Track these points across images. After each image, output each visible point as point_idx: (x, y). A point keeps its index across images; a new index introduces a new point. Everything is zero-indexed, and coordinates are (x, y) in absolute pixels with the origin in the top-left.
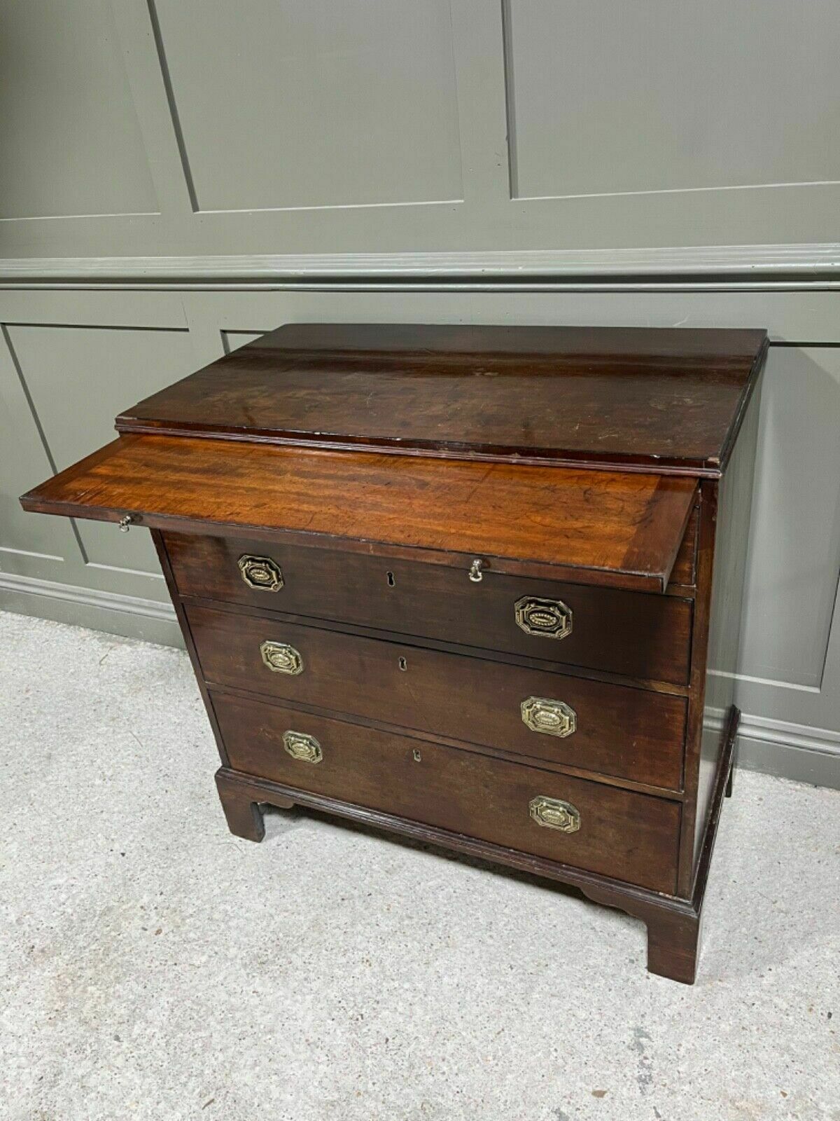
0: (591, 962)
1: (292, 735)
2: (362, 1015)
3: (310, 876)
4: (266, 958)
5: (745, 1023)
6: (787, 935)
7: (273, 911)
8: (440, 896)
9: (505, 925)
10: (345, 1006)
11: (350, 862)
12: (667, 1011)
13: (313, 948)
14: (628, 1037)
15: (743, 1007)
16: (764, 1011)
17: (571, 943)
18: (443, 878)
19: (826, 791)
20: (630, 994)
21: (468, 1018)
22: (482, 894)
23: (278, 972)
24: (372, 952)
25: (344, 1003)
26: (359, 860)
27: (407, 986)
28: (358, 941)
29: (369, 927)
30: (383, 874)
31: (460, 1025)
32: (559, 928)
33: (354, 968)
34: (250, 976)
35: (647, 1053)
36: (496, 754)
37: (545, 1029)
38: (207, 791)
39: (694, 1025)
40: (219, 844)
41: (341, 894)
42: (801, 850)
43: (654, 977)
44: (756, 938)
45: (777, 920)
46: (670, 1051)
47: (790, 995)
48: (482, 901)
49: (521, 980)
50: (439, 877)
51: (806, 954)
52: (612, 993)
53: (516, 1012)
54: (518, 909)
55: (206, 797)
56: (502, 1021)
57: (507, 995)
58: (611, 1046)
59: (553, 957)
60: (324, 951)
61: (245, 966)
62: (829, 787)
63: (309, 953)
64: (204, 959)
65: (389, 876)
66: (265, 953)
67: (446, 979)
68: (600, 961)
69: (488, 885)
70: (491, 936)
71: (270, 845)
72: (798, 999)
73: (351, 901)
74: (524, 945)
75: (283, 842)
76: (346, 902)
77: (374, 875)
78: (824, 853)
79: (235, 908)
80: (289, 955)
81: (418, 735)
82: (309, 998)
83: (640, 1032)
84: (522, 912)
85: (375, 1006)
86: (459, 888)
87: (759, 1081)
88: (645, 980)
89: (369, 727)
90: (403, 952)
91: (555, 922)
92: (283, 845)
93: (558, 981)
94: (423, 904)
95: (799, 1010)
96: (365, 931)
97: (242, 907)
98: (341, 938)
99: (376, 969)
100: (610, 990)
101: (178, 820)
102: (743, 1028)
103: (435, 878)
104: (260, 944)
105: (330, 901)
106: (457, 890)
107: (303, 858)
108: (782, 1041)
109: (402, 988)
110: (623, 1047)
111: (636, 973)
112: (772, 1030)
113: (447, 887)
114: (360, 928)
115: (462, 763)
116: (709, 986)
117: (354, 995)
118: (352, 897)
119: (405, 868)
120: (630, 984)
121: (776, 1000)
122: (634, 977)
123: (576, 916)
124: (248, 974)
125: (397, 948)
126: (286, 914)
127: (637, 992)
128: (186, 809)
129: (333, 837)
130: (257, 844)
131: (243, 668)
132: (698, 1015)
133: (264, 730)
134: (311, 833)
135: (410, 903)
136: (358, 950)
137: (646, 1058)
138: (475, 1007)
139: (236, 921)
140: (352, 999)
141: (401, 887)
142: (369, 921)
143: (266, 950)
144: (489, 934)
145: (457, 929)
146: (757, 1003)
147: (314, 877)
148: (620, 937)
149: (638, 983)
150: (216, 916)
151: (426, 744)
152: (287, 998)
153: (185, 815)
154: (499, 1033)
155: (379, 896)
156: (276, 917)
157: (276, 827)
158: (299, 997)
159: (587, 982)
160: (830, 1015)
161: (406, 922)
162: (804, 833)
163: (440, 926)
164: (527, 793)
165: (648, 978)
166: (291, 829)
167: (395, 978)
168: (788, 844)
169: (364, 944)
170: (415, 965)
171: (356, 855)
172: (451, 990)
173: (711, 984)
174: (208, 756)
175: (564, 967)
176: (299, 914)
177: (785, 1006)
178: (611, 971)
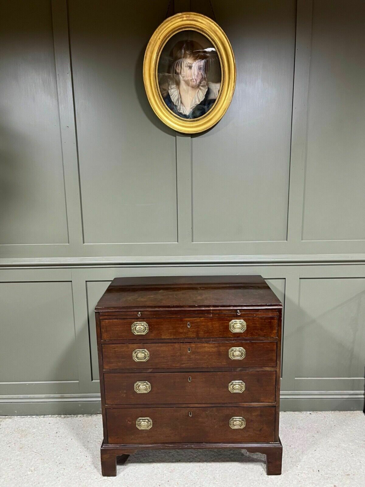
0: (250, 478)
1: (141, 419)
3: (142, 482)
5: (300, 480)
6: (298, 454)
8: (193, 474)
9: (219, 476)
11: (155, 473)
12: (278, 484)
15: (297, 476)
16: (302, 475)
17: (241, 475)
19: (288, 413)
20: (266, 483)
22: (206, 469)
26: (158, 471)
30: (170, 474)
32: (236, 472)
36: (219, 405)
38: (82, 464)
39: (287, 485)
40: (99, 481)
41: (158, 484)
42: (290, 430)
43: (270, 476)
44: (291, 457)
45: (294, 451)
47: (307, 469)
48: (208, 472)
50: (190, 468)
51: (305, 457)
54: (220, 470)
55: (83, 467)
59: (239, 481)
62: (288, 411)
65: (171, 473)
68: (253, 477)
69: (207, 466)
71: (121, 476)
72: (309, 469)
74: (228, 480)
75: (125, 473)
76: (161, 486)
77: (166, 475)
78: (296, 430)
81: (192, 406)
84: (222, 471)
86: (198, 470)
88: (267, 478)
89: (173, 407)
91: (234, 471)
92: (126, 475)
94: (189, 478)
95: (311, 472)
100: (260, 484)
101: (76, 478)
102: (300, 481)
103: (188, 470)
107: (136, 476)
108: (311, 481)
111: (264, 477)
112: (307, 480)
113: (194, 471)
115: (207, 412)
116: (285, 474)
118: (162, 484)
119: (176, 469)
120: (264, 480)
121: (304, 472)
122: (264, 478)
127: (267, 482)
128: (77, 473)
129: (144, 467)
130: (115, 477)
131: (125, 395)
132: (286, 482)
133: (128, 421)
134: (135, 467)
135: (184, 479)
141: (178, 476)
144: (215, 480)
145: (204, 482)
146: (299, 474)
147: (144, 482)
148: (255, 469)
149: (266, 480)
151: (194, 409)
153: (78, 475)
155: (172, 481)
157: (119, 469)
159: (252, 484)
160: (319, 471)
161: (186, 486)
162: (288, 425)
163: (198, 483)
164: (228, 418)
165: (268, 477)
166: (126, 469)
168: (286, 430)
171: (156, 470)
173: (285, 473)
174: (75, 452)
175: (243, 482)
177: (307, 472)
178: (257, 479)
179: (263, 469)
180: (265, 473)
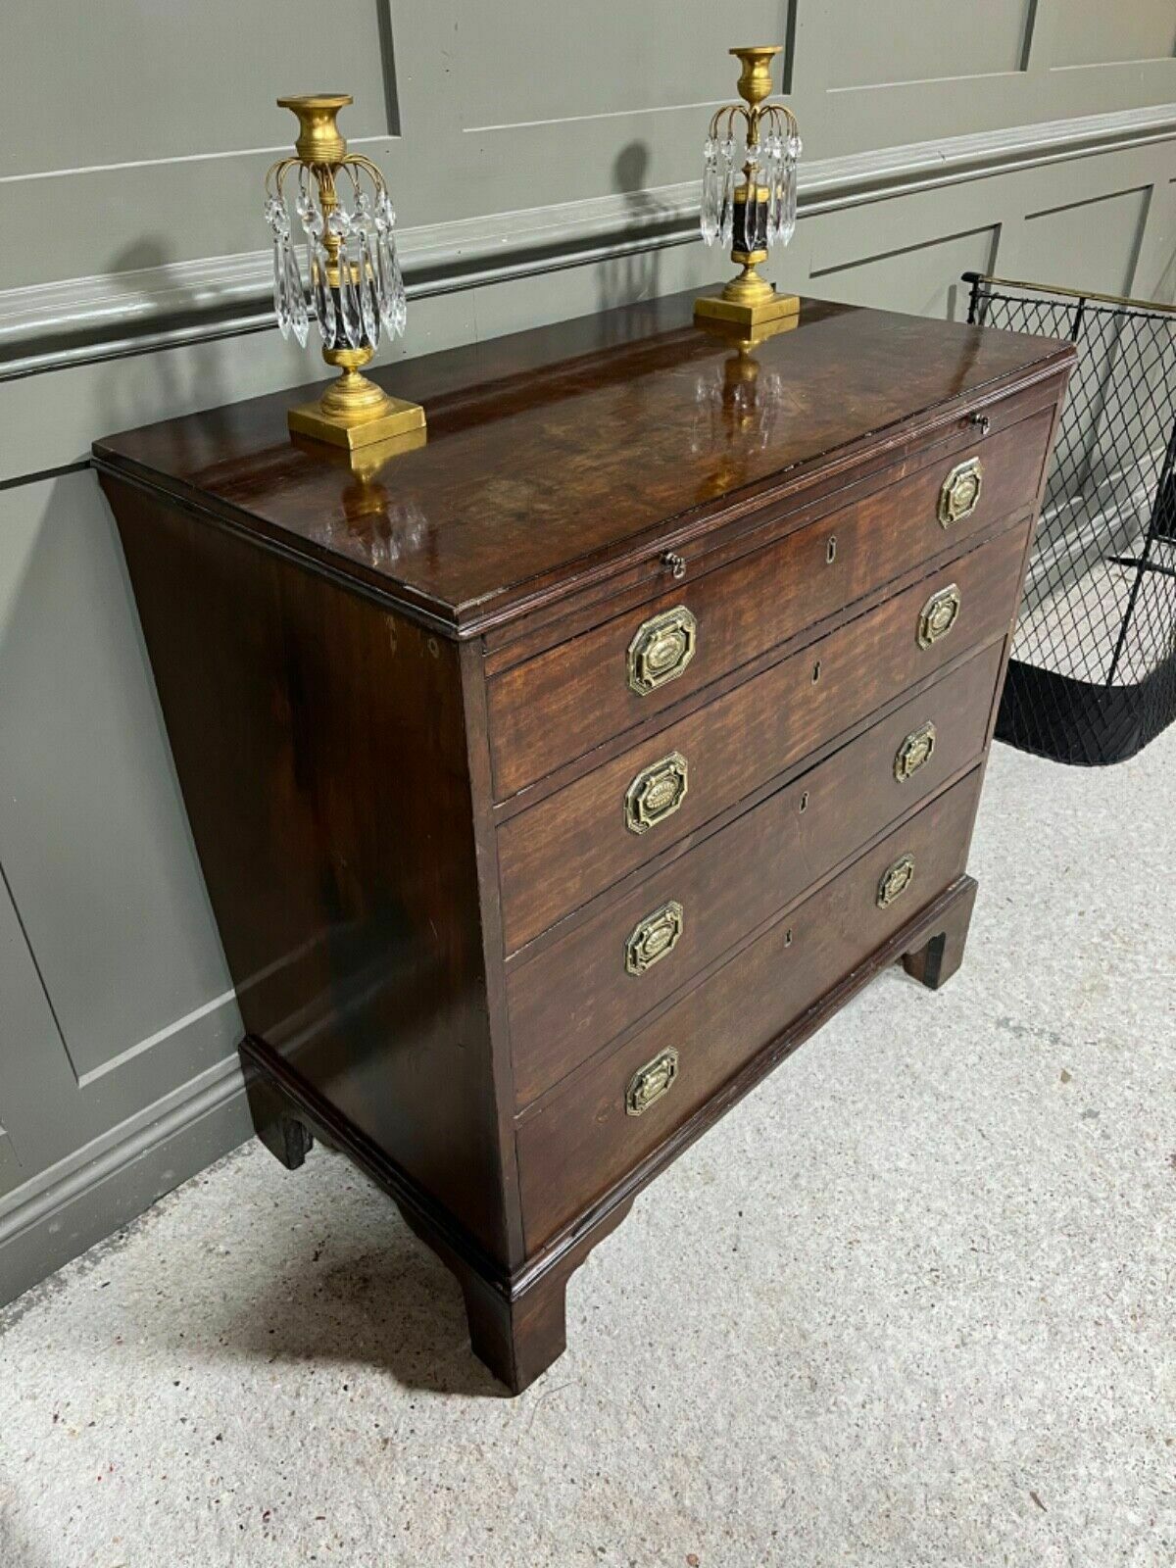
0: (913, 1030)
2: (932, 1270)
3: (671, 1285)
4: (806, 1381)
5: (1006, 951)
7: (719, 1354)
8: (774, 1134)
9: (841, 1085)
10: (914, 1286)
12: (982, 996)
13: (808, 1307)
14: (1008, 1035)
15: (989, 945)
17: (884, 1036)
18: (745, 1122)
20: (957, 1013)
21: (958, 1157)
23: (837, 1365)
24: (838, 1234)
25: (910, 1288)
27: (900, 1208)
28: (814, 1246)
29: (795, 1229)
30: (709, 1189)
31: (969, 1168)
32: (861, 1038)
33: (858, 1262)
34: (833, 1408)
35: (1026, 1025)
36: (863, 852)
37: (986, 1094)
39: (1002, 983)
40: (530, 1424)
41: (723, 1249)
43: (942, 989)
46: (1027, 1010)
49: (920, 1094)
50: (743, 1126)
52: (954, 1027)
53: (959, 1112)
54: (823, 1065)
56: (968, 1127)
57: (937, 1112)
58: (1014, 1049)
59: (899, 1057)
60: (818, 1294)
61: (812, 1414)
63: (817, 1315)
64: (777, 1482)
65: (716, 1182)
66: (796, 1379)
67: (901, 1164)
68: (913, 1021)
70: (853, 1102)
71: (577, 1334)
73: (743, 1239)
74: (874, 1076)
75: (582, 1311)
76: (741, 1247)
77: (707, 1200)
79: (692, 1415)
80: (810, 1343)
82: (891, 1330)
83: (1003, 1023)
84: (828, 1063)
85: (922, 1251)
86: (767, 1111)
87: (1066, 966)
88: (943, 997)
90: (850, 1198)
91: (852, 1040)
92: (590, 1313)
93: (929, 1064)
94: (779, 1156)
95: (1000, 915)
96: (802, 1235)
97: (694, 1402)
98: (803, 1266)
99: (866, 1236)
100: (949, 1027)
102: (1011, 954)
104: (776, 1383)
105: (732, 1267)
106: (771, 1114)
107: (630, 1288)
109: (902, 1214)
110: (1017, 1041)
111: (934, 1000)
114: (792, 1240)
115: (830, 900)
117: (900, 1272)
118: (735, 1237)
120: (944, 1009)
122: (940, 1003)
123: (849, 1019)
124: (828, 1411)
125: (840, 1203)
126: (732, 1335)
127: (956, 1008)
130: (566, 1355)
133: (598, 1114)
135: (772, 1171)
136: (829, 1249)
137: (1032, 1029)
138: (947, 1147)
139: (718, 1416)
140: (906, 1275)
141: (742, 1173)
142: (785, 1227)
143: (792, 1377)
144: (848, 1103)
145: (831, 1132)
146: (987, 935)
148: (887, 996)
149: (947, 1004)
150: (693, 1451)
151: (801, 909)
152: (886, 1361)
153: (415, 1483)
154: (983, 1136)
155: (748, 1203)
156: (735, 1351)
158: (888, 1343)
159: (936, 1041)
161: (803, 1182)
163: (821, 1148)
165: (942, 994)
167: (884, 1218)
169: (823, 1241)
170: (873, 1191)
171: (658, 1213)
172: (918, 1163)
175: (912, 1052)
176: (740, 1314)
177: (994, 921)
178: (927, 1019)
179: (906, 984)
180: (924, 991)
